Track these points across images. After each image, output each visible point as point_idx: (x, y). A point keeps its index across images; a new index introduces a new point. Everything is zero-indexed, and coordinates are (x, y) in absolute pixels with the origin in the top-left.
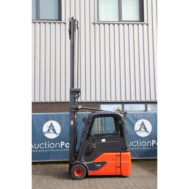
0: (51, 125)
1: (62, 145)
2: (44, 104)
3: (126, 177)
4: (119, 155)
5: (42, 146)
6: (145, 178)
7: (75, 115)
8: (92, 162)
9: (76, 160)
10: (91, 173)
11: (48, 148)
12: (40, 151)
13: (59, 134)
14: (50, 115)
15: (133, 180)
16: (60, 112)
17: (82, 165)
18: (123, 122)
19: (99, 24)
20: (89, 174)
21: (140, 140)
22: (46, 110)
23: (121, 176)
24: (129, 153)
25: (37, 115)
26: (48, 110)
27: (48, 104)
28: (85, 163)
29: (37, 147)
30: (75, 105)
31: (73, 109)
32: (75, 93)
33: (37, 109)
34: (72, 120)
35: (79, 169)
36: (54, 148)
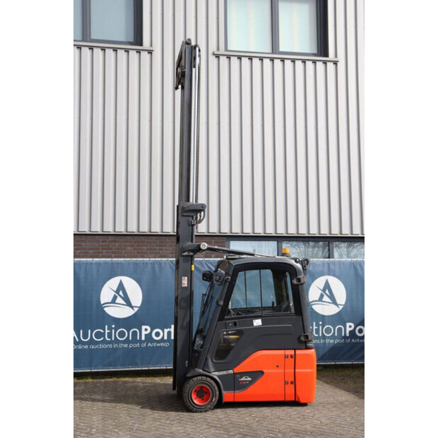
0: (121, 287)
1: (144, 333)
2: (101, 239)
3: (305, 405)
4: (291, 357)
5: (98, 335)
6: (346, 406)
7: (192, 264)
8: (231, 372)
9: (196, 367)
10: (228, 396)
11: (113, 339)
12: (93, 347)
13: (137, 309)
14: (118, 263)
15: (324, 412)
16: (137, 257)
17: (208, 379)
18: (302, 282)
19: (229, 57)
20: (225, 399)
21: (321, 323)
22: (104, 251)
23: (296, 403)
24: (313, 350)
25: (87, 263)
26: (109, 252)
27: (110, 237)
28: (215, 374)
29: (85, 336)
30: (192, 242)
31: (189, 251)
32: (192, 214)
33: (85, 249)
34: (185, 276)
35: (202, 387)
36: (127, 341)
